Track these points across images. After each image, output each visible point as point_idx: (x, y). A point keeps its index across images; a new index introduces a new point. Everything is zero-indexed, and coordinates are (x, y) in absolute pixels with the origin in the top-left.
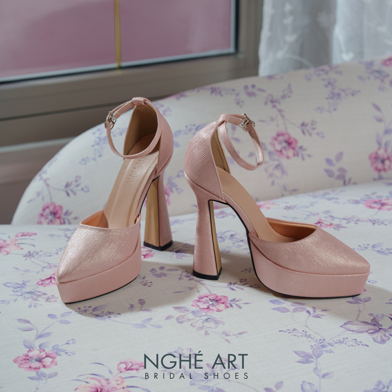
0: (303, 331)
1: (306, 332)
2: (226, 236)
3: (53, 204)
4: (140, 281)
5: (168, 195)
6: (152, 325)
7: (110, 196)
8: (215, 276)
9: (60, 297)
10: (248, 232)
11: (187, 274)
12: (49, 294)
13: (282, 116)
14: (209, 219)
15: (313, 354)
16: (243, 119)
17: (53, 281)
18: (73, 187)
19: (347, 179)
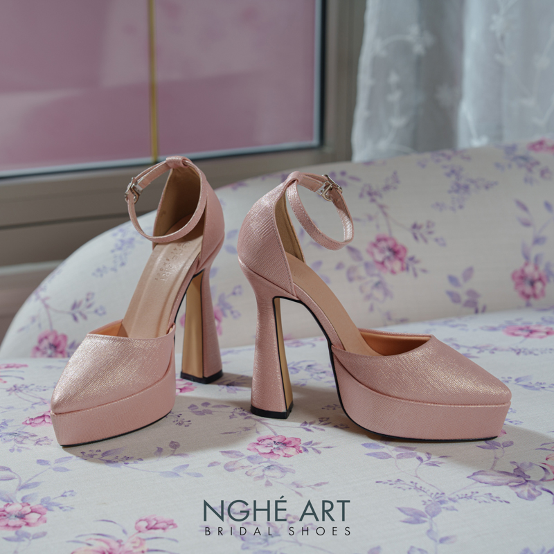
0: (412, 482)
1: (416, 483)
2: (301, 367)
3: (54, 332)
4: (173, 420)
5: (219, 321)
6: (188, 474)
7: (132, 301)
8: (283, 413)
9: (56, 439)
10: (330, 344)
11: (242, 412)
12: (41, 436)
13: (385, 214)
14: (274, 327)
15: (426, 511)
16: (323, 182)
17: (47, 420)
18: (82, 308)
19: (480, 307)
